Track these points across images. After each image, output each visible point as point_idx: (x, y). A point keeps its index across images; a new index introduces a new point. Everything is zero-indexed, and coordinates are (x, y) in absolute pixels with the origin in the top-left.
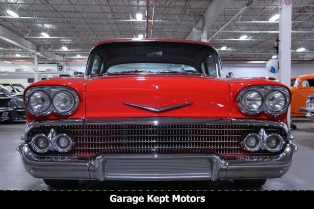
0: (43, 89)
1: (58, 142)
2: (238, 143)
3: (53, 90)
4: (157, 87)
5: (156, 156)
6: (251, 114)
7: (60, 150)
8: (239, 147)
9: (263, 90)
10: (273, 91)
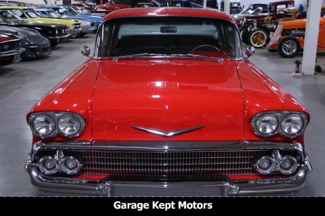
0: (47, 113)
1: (65, 164)
2: (250, 164)
3: (57, 115)
4: (167, 107)
5: (165, 186)
6: (266, 136)
7: (69, 172)
8: (251, 168)
9: (280, 114)
10: (291, 114)
